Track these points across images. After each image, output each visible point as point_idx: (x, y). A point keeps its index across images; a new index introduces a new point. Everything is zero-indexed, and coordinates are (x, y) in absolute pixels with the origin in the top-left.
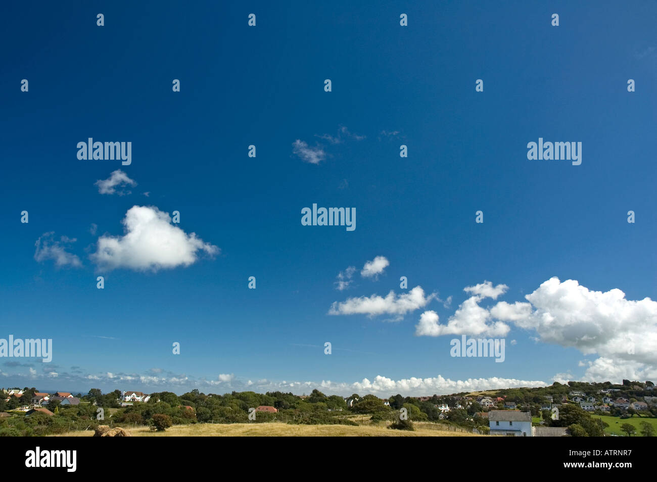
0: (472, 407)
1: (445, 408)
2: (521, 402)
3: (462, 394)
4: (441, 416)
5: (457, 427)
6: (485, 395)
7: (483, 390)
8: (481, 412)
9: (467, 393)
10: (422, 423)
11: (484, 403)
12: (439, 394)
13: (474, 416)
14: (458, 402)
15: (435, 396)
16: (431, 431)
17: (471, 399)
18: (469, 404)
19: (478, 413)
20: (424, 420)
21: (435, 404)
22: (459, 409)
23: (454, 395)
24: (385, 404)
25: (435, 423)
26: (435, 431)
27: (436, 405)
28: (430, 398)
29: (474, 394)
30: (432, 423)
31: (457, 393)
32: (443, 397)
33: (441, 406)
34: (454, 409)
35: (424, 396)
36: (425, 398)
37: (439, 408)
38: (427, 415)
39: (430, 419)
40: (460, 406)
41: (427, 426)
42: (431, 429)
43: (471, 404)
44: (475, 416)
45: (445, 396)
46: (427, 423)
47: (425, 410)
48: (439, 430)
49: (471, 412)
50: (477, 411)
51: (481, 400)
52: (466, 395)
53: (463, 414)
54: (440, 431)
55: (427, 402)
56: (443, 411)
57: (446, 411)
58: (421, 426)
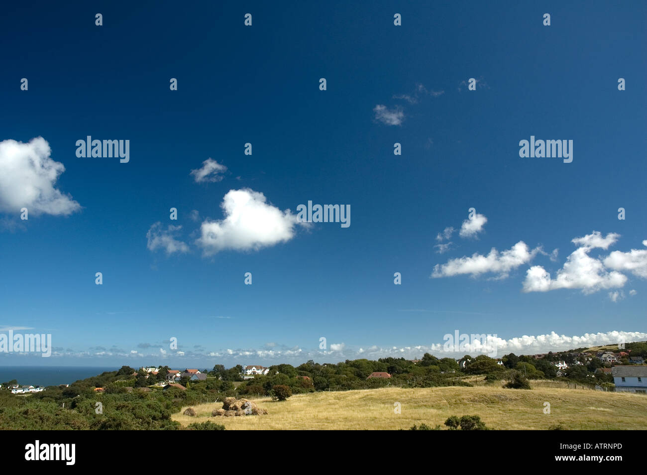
0: (592, 362)
1: (562, 365)
3: (580, 350)
4: (559, 373)
5: (578, 384)
6: (606, 350)
7: (603, 345)
8: (603, 367)
9: (586, 349)
10: (539, 381)
11: (605, 358)
12: (554, 351)
13: (595, 372)
14: (576, 358)
15: (550, 353)
16: (549, 389)
17: (590, 354)
18: (588, 360)
19: (600, 369)
20: (541, 378)
21: (550, 361)
22: (578, 365)
23: (570, 351)
24: (499, 363)
25: (552, 381)
26: (553, 389)
27: (552, 363)
28: (545, 355)
29: (592, 349)
30: (549, 381)
31: (574, 349)
32: (559, 354)
33: (558, 363)
34: (573, 366)
35: (539, 354)
36: (539, 356)
37: (556, 365)
38: (543, 373)
39: (547, 377)
40: (579, 363)
41: (544, 384)
42: (549, 387)
43: (591, 359)
44: (597, 372)
45: (561, 353)
46: (544, 381)
47: (541, 368)
48: (557, 388)
49: (591, 368)
50: (598, 368)
51: (602, 355)
52: (585, 351)
53: (583, 371)
54: (559, 389)
55: (542, 359)
56: (560, 368)
57: (563, 368)
58: (538, 385)
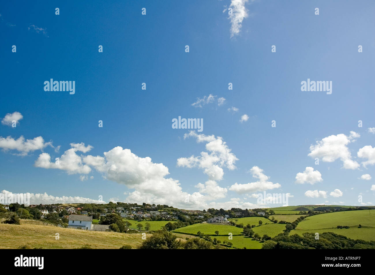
0: (62, 212)
1: (46, 212)
2: (90, 211)
3: (58, 205)
4: (42, 217)
5: (49, 223)
6: (71, 206)
7: (71, 203)
8: (67, 215)
9: (61, 204)
10: (27, 220)
11: (70, 210)
12: (43, 204)
13: (62, 218)
14: (54, 209)
15: (41, 205)
17: (63, 208)
18: (61, 211)
19: (65, 216)
20: (29, 218)
21: (40, 209)
22: (54, 213)
23: (53, 205)
25: (35, 220)
26: (34, 225)
27: (40, 210)
28: (37, 205)
29: (65, 205)
30: (33, 220)
31: (55, 204)
32: (45, 205)
33: (44, 211)
34: (51, 213)
35: (34, 204)
36: (34, 206)
37: (42, 212)
38: (33, 216)
39: (34, 218)
40: (55, 211)
41: (30, 222)
42: (32, 224)
43: (62, 210)
44: (63, 217)
45: (47, 205)
46: (30, 220)
47: (32, 213)
48: (37, 224)
49: (61, 215)
50: (64, 215)
51: (68, 208)
52: (60, 205)
53: (56, 216)
54: (37, 225)
55: (35, 208)
56: (44, 214)
57: (46, 214)
58: (26, 222)
